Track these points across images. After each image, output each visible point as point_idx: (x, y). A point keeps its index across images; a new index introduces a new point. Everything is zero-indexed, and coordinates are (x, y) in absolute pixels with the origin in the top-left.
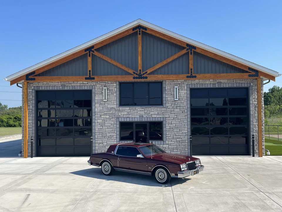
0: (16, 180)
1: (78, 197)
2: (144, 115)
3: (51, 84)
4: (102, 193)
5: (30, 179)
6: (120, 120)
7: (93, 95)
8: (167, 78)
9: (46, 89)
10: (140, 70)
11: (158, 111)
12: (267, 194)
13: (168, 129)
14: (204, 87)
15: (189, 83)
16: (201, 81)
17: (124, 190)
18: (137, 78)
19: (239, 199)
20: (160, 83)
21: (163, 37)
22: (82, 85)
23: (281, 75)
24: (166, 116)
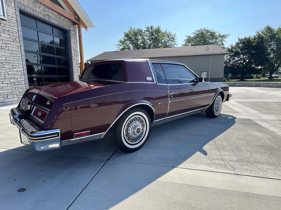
14: (35, 13)
23: (94, 26)
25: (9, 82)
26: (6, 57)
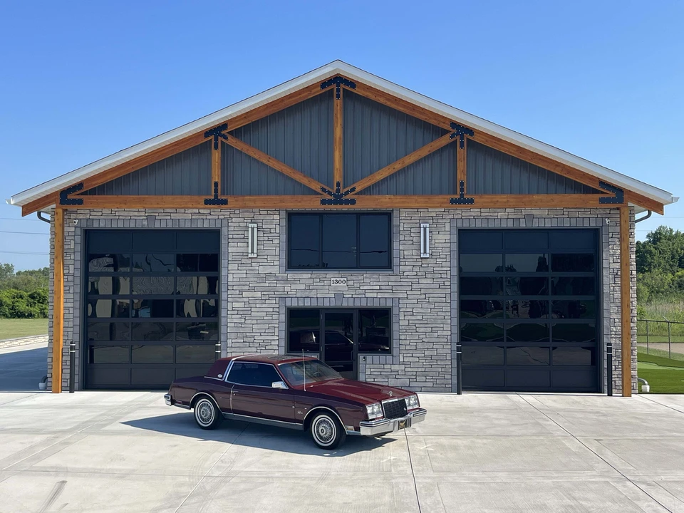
0: (31, 447)
1: (184, 489)
2: (348, 293)
3: (122, 213)
4: (244, 479)
5: (66, 443)
6: (289, 304)
7: (223, 242)
8: (403, 202)
9: (108, 226)
10: (338, 184)
11: (379, 284)
12: (643, 487)
13: (403, 327)
14: (491, 226)
15: (456, 217)
16: (485, 213)
17: (295, 474)
18: (330, 202)
19: (574, 498)
20: (386, 217)
21: (393, 106)
22: (197, 217)
23: (677, 199)
24: (401, 296)
25: (423, 355)
26: (424, 314)
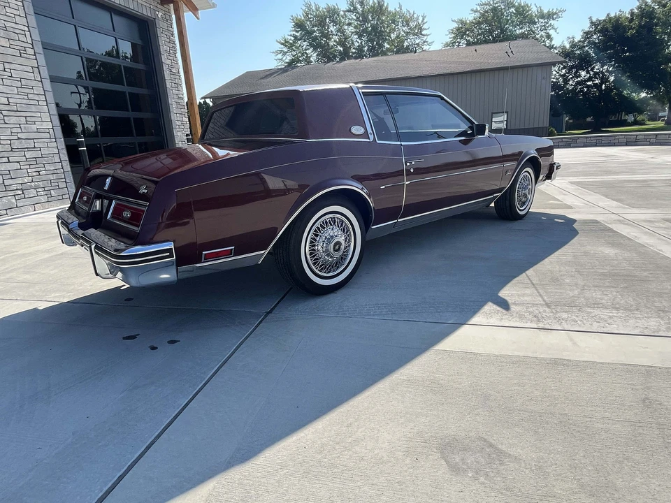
25: (24, 159)
26: (9, 96)
